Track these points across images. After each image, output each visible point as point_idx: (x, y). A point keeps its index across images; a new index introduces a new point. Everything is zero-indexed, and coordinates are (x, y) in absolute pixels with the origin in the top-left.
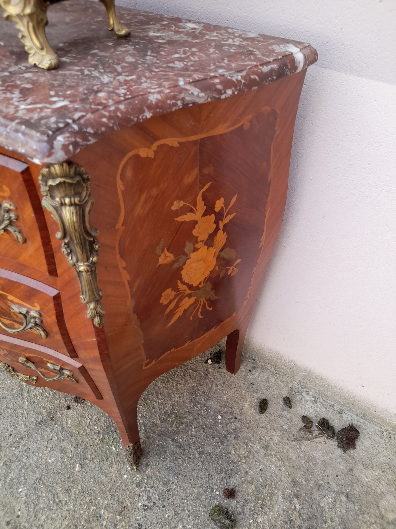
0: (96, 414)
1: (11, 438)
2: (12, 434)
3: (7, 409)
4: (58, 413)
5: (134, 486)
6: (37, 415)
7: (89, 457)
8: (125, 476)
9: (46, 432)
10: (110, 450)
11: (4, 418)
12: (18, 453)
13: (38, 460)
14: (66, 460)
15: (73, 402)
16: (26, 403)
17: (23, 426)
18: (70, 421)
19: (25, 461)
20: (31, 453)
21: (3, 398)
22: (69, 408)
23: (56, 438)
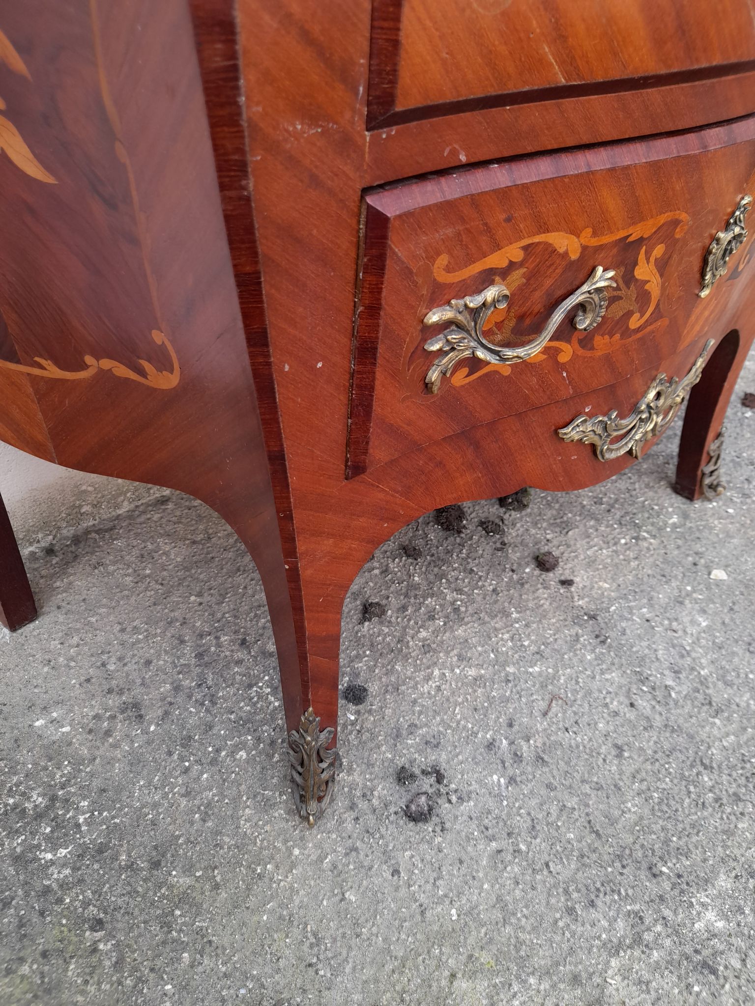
0: (587, 540)
1: (640, 702)
2: (627, 702)
3: (550, 714)
4: (576, 604)
5: (748, 501)
6: (579, 646)
7: (690, 559)
8: (731, 511)
9: (628, 632)
10: (674, 526)
11: (576, 723)
12: (685, 687)
13: (704, 646)
14: (700, 597)
15: (551, 574)
16: (537, 669)
17: (608, 676)
18: (601, 584)
19: (706, 671)
20: (681, 662)
21: (510, 725)
22: (567, 583)
23: (645, 610)
